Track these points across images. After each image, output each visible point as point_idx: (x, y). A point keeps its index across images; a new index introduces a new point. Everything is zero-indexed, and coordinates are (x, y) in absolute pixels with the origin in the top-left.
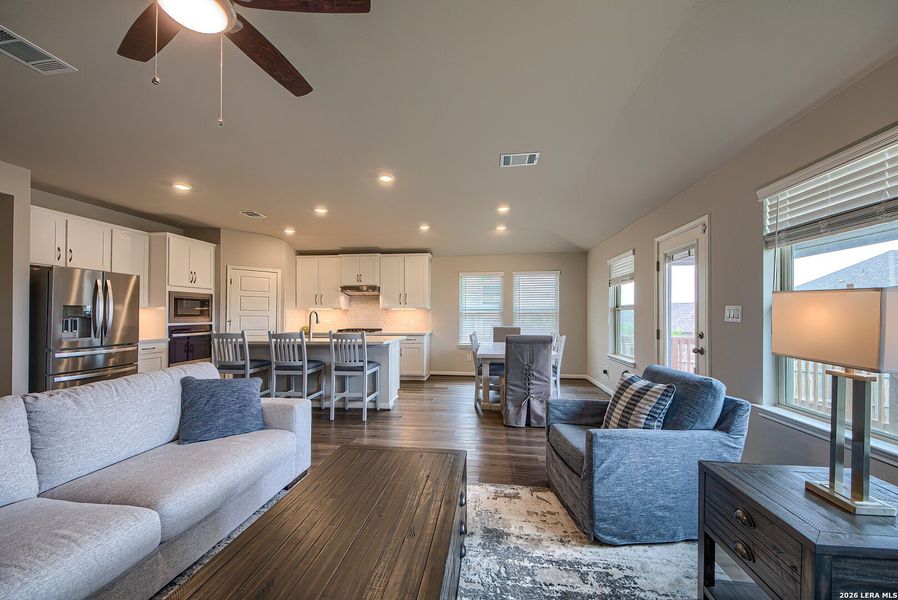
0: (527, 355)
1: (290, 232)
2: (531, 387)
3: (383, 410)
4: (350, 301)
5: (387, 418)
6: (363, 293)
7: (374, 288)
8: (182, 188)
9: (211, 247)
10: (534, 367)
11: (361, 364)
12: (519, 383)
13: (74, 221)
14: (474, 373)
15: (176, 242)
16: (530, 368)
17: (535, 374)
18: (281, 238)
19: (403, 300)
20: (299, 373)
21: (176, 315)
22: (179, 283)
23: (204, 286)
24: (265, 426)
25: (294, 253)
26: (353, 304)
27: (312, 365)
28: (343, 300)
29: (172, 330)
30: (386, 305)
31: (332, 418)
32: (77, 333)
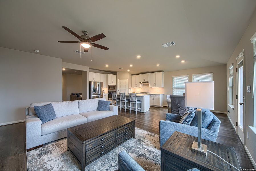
0: (177, 101)
1: (128, 71)
2: (179, 111)
3: (142, 112)
4: (143, 86)
5: (143, 115)
6: (146, 83)
7: (147, 82)
8: (107, 66)
9: (115, 76)
10: (180, 105)
11: (135, 101)
12: (175, 110)
13: (96, 74)
14: (167, 106)
15: (110, 76)
16: (178, 105)
17: (180, 107)
18: (127, 72)
19: (155, 85)
20: (124, 101)
21: (110, 89)
22: (110, 83)
23: (114, 83)
24: (109, 110)
25: (131, 75)
26: (144, 86)
27: (127, 100)
28: (141, 85)
29: (109, 92)
30: (151, 87)
31: (125, 111)
32: (95, 92)
